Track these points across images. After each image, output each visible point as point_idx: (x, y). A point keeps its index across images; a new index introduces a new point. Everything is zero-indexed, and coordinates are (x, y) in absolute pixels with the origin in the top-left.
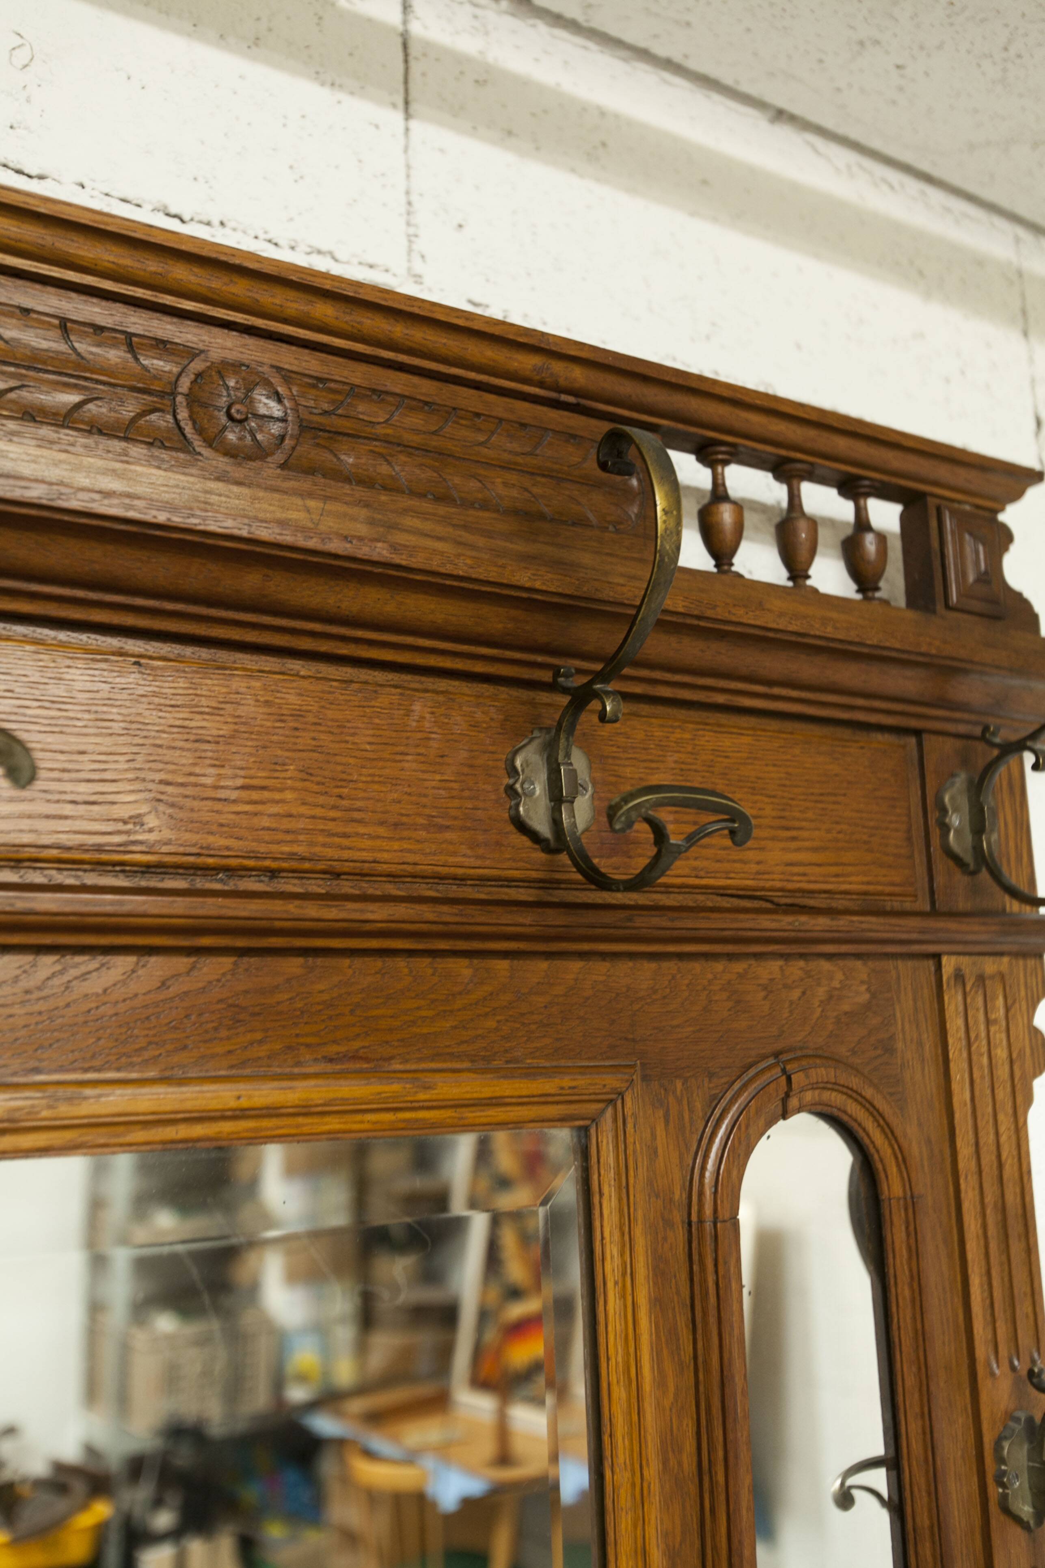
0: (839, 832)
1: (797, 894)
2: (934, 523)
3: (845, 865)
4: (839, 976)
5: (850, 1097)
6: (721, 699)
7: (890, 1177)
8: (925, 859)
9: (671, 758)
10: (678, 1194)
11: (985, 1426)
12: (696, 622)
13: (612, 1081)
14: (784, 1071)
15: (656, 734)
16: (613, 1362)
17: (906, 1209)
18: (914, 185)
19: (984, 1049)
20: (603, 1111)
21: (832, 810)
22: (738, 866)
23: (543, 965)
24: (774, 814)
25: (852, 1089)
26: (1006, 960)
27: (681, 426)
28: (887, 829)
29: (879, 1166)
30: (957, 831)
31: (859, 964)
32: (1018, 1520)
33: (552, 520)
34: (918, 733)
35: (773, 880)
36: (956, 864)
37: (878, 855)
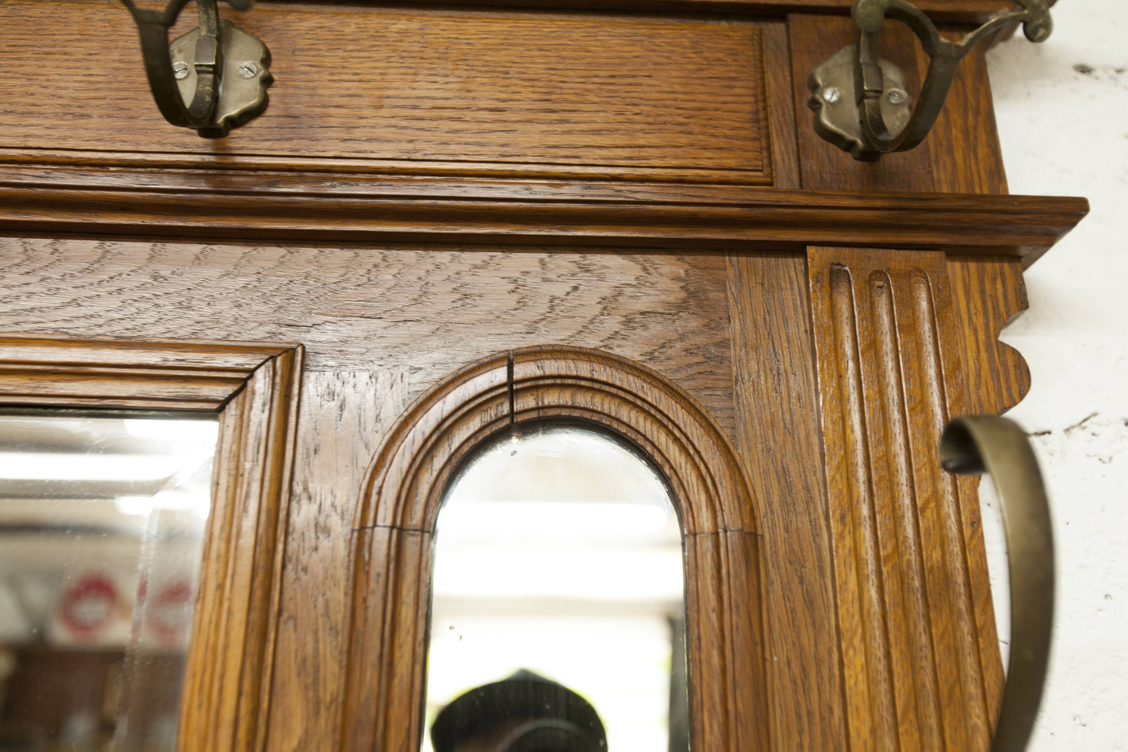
0: (637, 114)
3: (644, 147)
10: (344, 499)
21: (627, 92)
28: (715, 110)
29: (680, 492)
30: (832, 106)
36: (840, 148)
37: (701, 137)
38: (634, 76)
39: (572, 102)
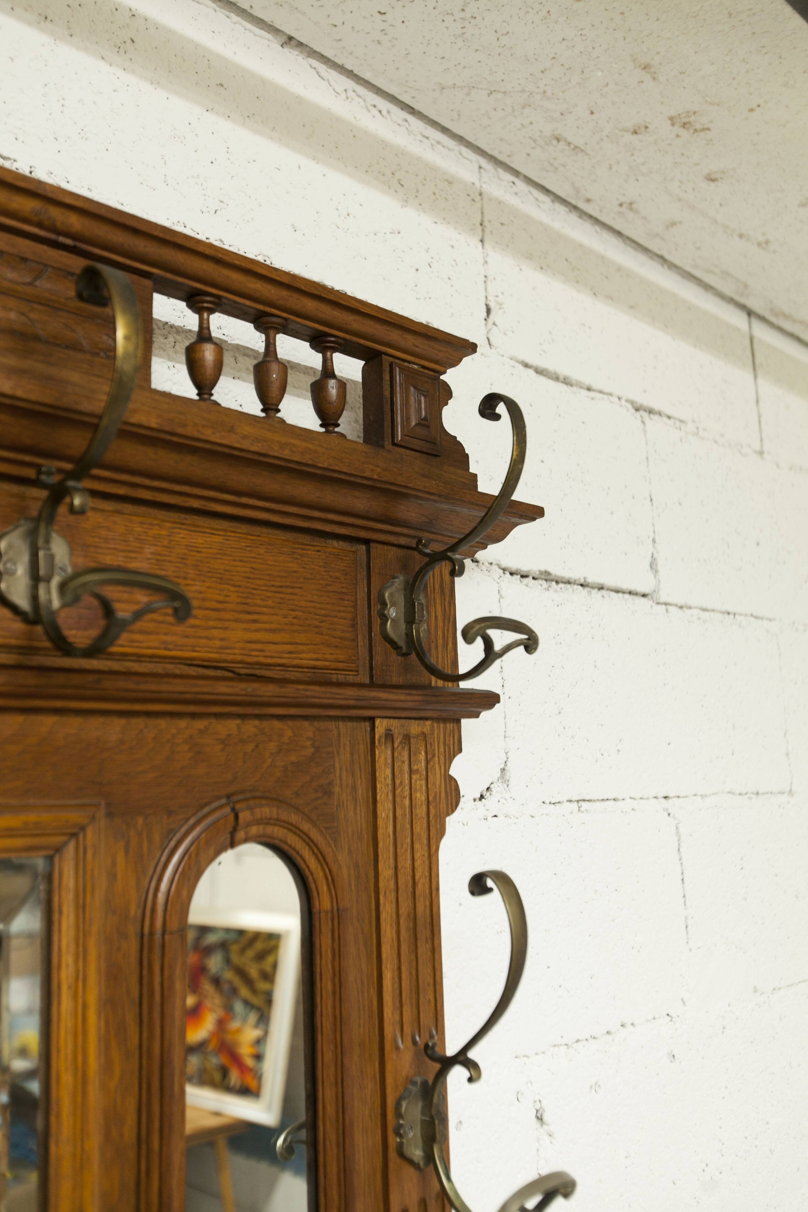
0: (294, 618)
1: (256, 666)
2: (387, 377)
3: (298, 644)
4: (289, 733)
5: (290, 830)
6: (196, 504)
7: (320, 895)
8: (367, 642)
9: (149, 550)
10: (134, 911)
11: (389, 1090)
12: (168, 437)
13: (75, 817)
14: (233, 809)
15: (135, 529)
16: (62, 1053)
17: (333, 920)
18: (399, 114)
19: (407, 793)
20: (65, 844)
21: (289, 600)
22: (204, 641)
23: (20, 719)
24: (239, 600)
25: (291, 824)
26: (428, 723)
27: (169, 275)
28: (335, 617)
29: (313, 886)
30: (393, 620)
31: (306, 724)
32: (411, 1162)
33: (47, 342)
34: (367, 542)
35: (234, 654)
36: (392, 647)
37: (327, 637)
38: (293, 587)
39: (260, 606)
